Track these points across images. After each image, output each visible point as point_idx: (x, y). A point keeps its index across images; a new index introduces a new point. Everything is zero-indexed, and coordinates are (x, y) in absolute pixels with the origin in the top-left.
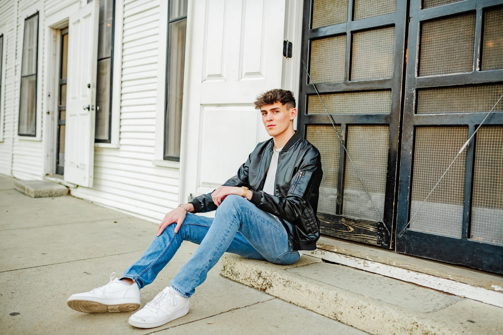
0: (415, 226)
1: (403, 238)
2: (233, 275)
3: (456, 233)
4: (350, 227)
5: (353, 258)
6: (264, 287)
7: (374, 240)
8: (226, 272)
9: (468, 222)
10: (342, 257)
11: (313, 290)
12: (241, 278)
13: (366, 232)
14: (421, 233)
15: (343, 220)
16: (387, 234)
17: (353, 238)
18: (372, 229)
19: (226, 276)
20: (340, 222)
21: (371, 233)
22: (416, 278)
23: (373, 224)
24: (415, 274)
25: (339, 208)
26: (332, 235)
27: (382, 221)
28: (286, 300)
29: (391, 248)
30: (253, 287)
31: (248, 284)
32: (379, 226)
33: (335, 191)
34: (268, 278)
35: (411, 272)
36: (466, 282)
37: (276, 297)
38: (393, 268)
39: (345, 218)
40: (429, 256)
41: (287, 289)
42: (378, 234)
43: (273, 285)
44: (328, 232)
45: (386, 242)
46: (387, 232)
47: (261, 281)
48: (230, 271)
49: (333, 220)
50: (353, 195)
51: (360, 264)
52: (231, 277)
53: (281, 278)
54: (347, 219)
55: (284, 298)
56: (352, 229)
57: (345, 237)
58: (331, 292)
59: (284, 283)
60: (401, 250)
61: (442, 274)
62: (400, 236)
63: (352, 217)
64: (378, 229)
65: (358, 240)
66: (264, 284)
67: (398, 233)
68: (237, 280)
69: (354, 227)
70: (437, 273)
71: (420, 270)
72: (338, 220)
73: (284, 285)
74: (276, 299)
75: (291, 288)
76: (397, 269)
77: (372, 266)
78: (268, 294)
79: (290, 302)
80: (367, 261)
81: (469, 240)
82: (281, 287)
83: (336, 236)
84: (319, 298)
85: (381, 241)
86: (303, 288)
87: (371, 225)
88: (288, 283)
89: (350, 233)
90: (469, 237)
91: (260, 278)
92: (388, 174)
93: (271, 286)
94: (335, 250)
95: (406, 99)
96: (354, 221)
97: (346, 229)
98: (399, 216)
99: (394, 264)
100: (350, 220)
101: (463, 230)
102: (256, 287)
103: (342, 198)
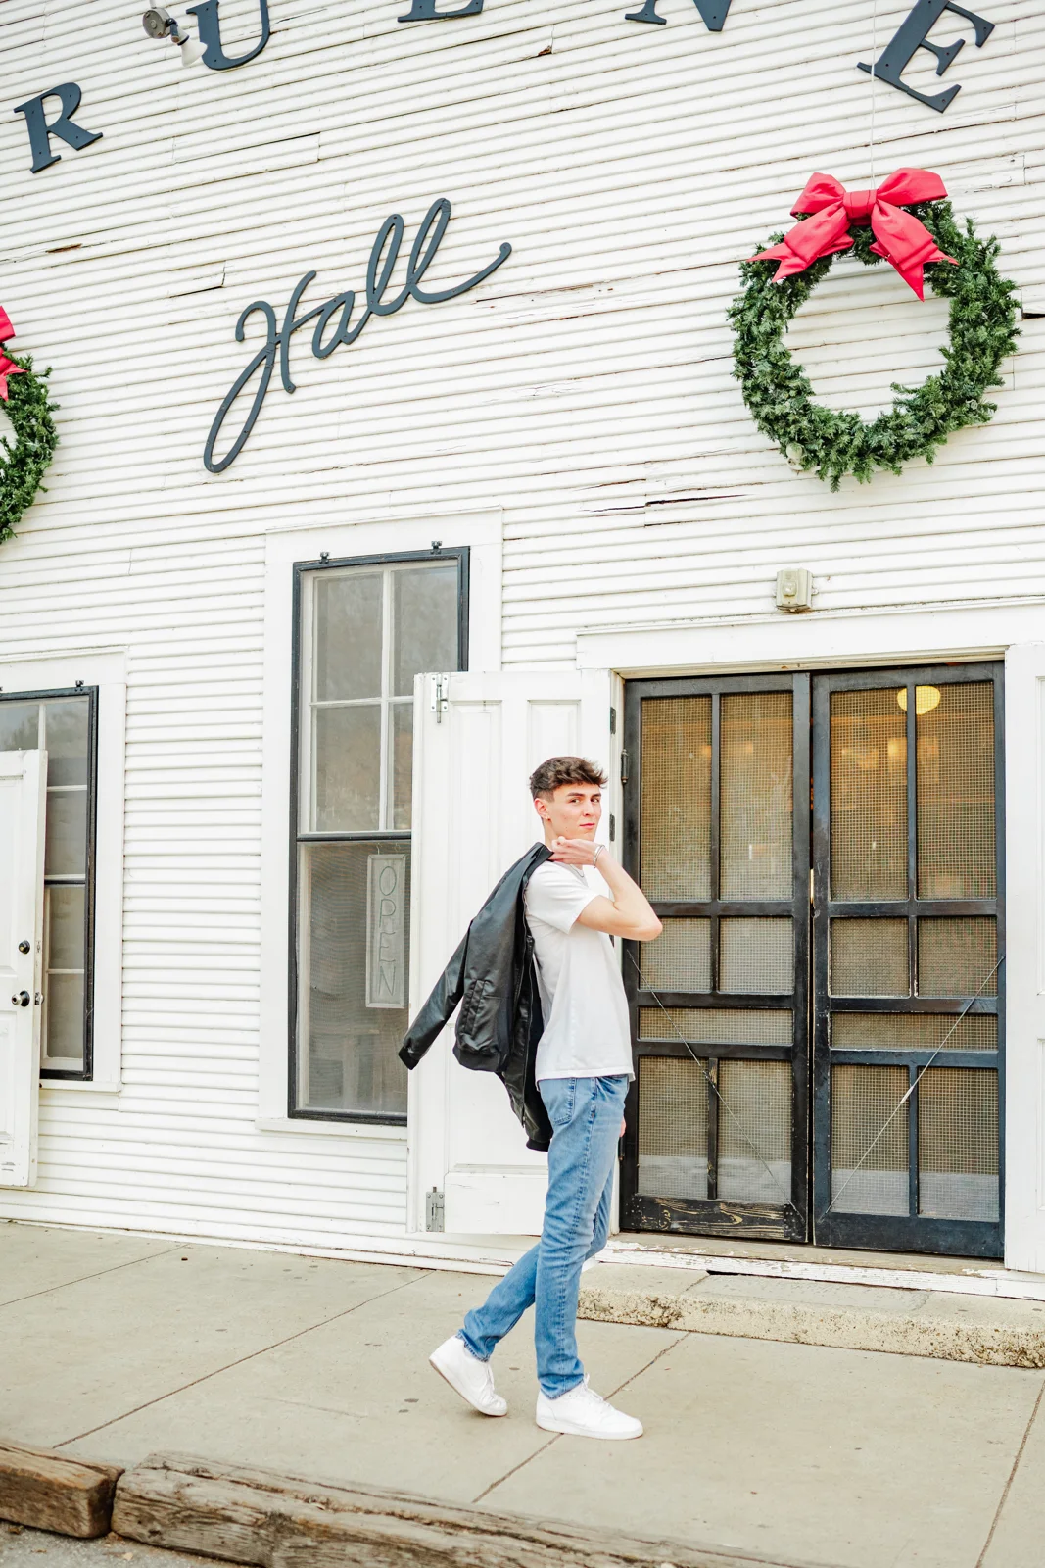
0: (841, 1206)
1: (827, 1225)
2: (598, 1313)
3: (901, 1210)
4: (736, 1217)
5: (762, 1262)
6: (665, 1321)
7: (779, 1232)
8: (582, 1310)
9: (915, 1193)
10: (744, 1262)
11: (757, 1310)
12: (616, 1314)
13: (764, 1221)
14: (852, 1215)
15: (722, 1207)
16: (800, 1222)
17: (742, 1233)
18: (773, 1216)
19: (584, 1316)
20: (716, 1210)
21: (774, 1222)
22: (864, 1276)
23: (774, 1209)
24: (862, 1270)
25: (713, 1189)
26: (702, 1232)
27: (789, 1202)
28: (711, 1331)
29: (806, 1241)
30: (642, 1323)
31: (632, 1321)
32: (785, 1211)
33: (704, 1161)
34: (672, 1306)
35: (856, 1269)
36: (931, 1270)
37: (691, 1331)
38: (829, 1267)
39: (726, 1204)
40: (867, 1244)
41: (711, 1315)
42: (785, 1223)
43: (683, 1314)
44: (695, 1229)
45: (799, 1233)
46: (798, 1218)
47: (658, 1312)
48: (592, 1306)
49: (703, 1209)
50: (735, 1167)
51: (776, 1269)
52: (595, 1317)
53: (698, 1301)
54: (728, 1205)
55: (705, 1330)
56: (739, 1220)
57: (728, 1232)
58: (785, 1307)
59: (704, 1308)
60: (822, 1243)
61: (899, 1265)
62: (820, 1221)
63: (738, 1201)
64: (784, 1214)
65: (751, 1235)
66: (665, 1315)
67: (817, 1217)
68: (610, 1318)
69: (742, 1217)
70: (892, 1265)
71: (868, 1265)
72: (712, 1208)
73: (704, 1311)
74: (692, 1334)
75: (718, 1313)
76: (835, 1267)
77: (795, 1270)
78: (675, 1329)
79: (718, 1334)
80: (786, 1264)
81: (920, 1216)
82: (698, 1315)
83: (710, 1233)
84: (766, 1318)
85: (791, 1233)
86: (739, 1309)
87: (772, 1210)
88: (711, 1307)
89: (737, 1225)
90: (918, 1213)
91: (656, 1308)
92: (793, 1134)
93: (678, 1316)
94: (731, 1254)
95: (816, 1027)
96: (742, 1206)
97: (728, 1219)
98: (816, 1194)
99: (831, 1262)
100: (735, 1206)
101: (911, 1204)
102: (648, 1322)
103: (716, 1173)
